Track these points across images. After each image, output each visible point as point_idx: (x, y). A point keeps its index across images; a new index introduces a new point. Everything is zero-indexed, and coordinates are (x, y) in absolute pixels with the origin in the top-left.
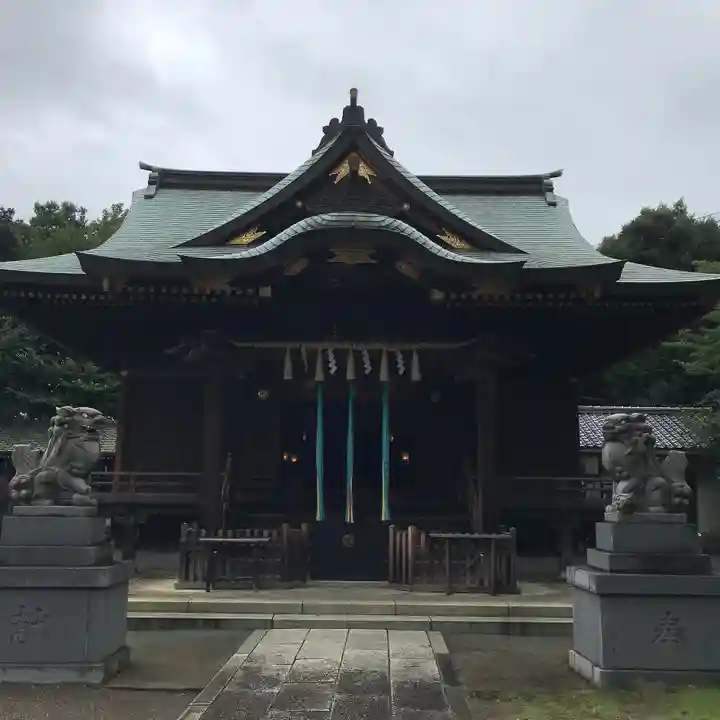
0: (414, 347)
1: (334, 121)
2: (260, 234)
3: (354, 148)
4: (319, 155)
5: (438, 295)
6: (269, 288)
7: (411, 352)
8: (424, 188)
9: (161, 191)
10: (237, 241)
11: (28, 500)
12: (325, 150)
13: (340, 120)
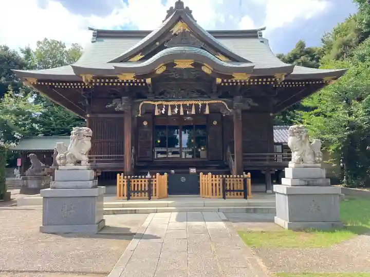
0: (207, 102)
1: (171, 8)
2: (142, 57)
3: (180, 19)
4: (165, 23)
5: (219, 80)
6: (150, 79)
7: (205, 104)
8: (210, 36)
9: (98, 39)
10: (132, 60)
11: (64, 164)
12: (168, 20)
13: (174, 7)
